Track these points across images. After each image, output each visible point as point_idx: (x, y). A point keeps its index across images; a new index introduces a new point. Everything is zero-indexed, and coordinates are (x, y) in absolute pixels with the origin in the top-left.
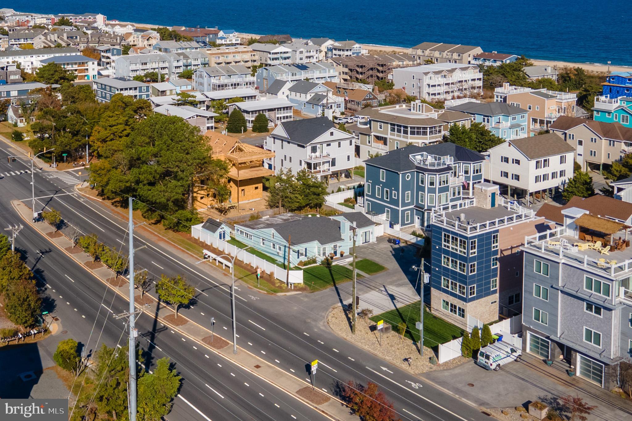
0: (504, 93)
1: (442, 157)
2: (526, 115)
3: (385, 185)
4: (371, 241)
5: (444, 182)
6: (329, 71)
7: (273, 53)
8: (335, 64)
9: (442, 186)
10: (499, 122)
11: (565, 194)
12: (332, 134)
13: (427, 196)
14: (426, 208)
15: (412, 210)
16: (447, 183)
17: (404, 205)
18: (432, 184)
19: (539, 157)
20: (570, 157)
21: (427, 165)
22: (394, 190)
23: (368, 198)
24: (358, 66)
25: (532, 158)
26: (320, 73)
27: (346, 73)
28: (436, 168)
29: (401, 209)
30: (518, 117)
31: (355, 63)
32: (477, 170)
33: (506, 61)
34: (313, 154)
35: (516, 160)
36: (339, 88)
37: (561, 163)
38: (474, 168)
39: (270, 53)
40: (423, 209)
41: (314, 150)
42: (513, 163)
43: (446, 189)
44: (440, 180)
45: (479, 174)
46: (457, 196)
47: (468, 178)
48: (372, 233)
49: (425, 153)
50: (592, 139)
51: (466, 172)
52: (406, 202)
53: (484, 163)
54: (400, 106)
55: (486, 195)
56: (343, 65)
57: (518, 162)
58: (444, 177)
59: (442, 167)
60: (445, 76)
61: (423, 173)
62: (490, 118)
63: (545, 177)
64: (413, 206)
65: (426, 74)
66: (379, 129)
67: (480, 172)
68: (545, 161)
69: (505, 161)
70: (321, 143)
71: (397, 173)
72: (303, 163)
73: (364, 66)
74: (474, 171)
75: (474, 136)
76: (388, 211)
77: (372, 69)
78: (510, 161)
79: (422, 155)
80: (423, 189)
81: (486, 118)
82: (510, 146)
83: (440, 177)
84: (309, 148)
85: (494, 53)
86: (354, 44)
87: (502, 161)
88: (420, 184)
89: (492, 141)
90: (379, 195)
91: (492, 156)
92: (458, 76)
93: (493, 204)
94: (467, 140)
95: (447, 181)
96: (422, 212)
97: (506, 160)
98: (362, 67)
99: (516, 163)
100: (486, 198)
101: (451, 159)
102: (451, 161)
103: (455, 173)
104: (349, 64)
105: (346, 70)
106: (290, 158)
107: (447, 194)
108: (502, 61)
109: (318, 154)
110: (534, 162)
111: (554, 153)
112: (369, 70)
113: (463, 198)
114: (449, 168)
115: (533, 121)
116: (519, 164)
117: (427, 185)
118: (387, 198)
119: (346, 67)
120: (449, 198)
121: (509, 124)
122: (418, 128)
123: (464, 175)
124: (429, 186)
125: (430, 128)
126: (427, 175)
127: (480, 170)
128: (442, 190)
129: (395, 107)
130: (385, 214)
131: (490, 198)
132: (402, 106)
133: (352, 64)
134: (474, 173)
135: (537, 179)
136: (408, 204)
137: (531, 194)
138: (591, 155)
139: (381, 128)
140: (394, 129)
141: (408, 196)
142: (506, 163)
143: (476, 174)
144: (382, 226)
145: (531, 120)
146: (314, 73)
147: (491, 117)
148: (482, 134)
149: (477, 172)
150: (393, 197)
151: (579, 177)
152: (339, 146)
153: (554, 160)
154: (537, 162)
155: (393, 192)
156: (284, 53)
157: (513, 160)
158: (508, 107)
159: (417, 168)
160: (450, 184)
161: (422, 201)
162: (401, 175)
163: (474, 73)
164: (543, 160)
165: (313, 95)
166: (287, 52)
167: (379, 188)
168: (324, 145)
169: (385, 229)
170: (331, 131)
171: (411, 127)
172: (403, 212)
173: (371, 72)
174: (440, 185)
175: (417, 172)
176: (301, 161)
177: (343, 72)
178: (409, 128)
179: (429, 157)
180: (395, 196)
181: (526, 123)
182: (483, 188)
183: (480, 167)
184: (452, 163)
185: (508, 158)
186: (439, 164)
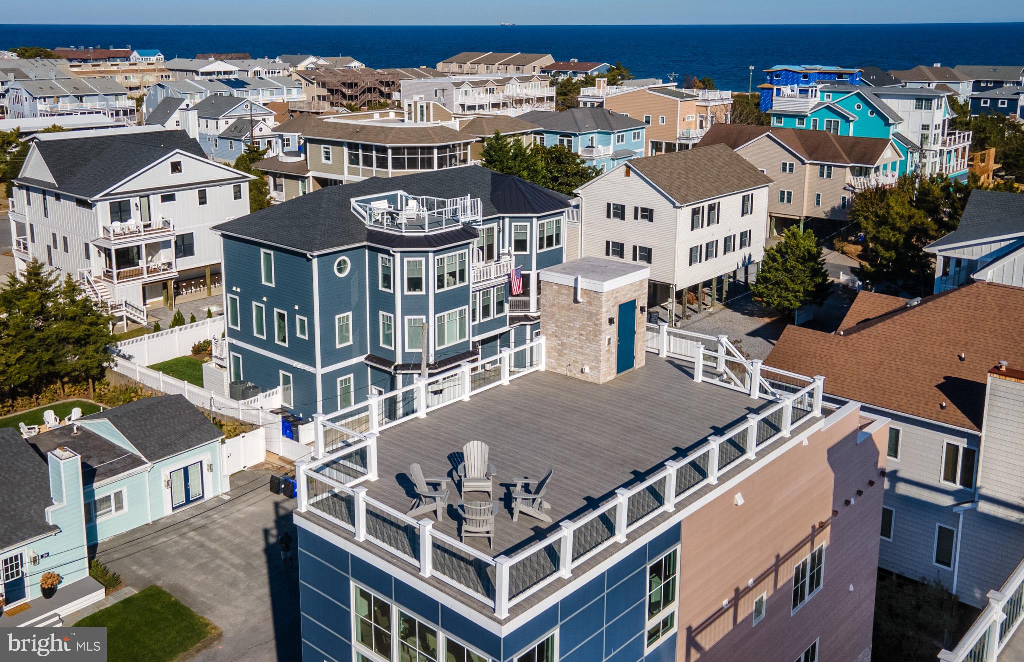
0: (598, 97)
1: (448, 201)
2: (643, 133)
3: (276, 298)
4: (209, 495)
5: (453, 274)
6: (289, 91)
7: (203, 74)
8: (304, 82)
9: (446, 289)
10: (592, 147)
11: (761, 287)
12: (176, 167)
13: (401, 324)
14: (399, 361)
15: (358, 370)
16: (462, 279)
17: (331, 355)
18: (415, 283)
19: (700, 198)
20: (762, 197)
21: (399, 226)
22: (300, 312)
23: (235, 342)
24: (344, 84)
25: (685, 201)
26: (272, 94)
27: (324, 98)
28: (427, 232)
29: (320, 371)
30: (629, 136)
31: (339, 78)
32: (550, 238)
33: (592, 72)
34: (117, 224)
35: (644, 210)
36: (293, 111)
37: (743, 215)
38: (542, 232)
39: (197, 73)
40: (389, 363)
41: (120, 212)
42: (636, 218)
43: (459, 298)
44: (441, 268)
45: (555, 247)
46: (494, 315)
47: (523, 262)
48: (211, 467)
49: (400, 193)
50: (785, 164)
51: (521, 245)
52: (338, 346)
53: (566, 219)
54: (382, 115)
55: (593, 316)
56: (319, 84)
57: (648, 214)
58: (451, 260)
59: (445, 230)
60: (492, 91)
61: (387, 252)
62: (573, 138)
63: (710, 250)
64: (362, 358)
65: (458, 85)
66: (324, 161)
67: (558, 242)
68: (712, 208)
69: (616, 215)
70: (145, 194)
71: (305, 256)
72: (93, 250)
73: (356, 85)
74: (542, 239)
75: (541, 165)
76: (287, 380)
77: (370, 90)
78: (629, 213)
79: (392, 200)
80: (387, 303)
81: (566, 140)
82: (628, 174)
83: (441, 261)
84: (103, 209)
85: (574, 62)
86: (351, 62)
87: (609, 216)
88: (381, 288)
89: (582, 176)
90: (261, 331)
91: (584, 207)
92: (515, 90)
93: (625, 359)
94: (525, 173)
95: (462, 272)
96: (390, 373)
97: (618, 212)
98: (351, 86)
99: (643, 217)
100: (597, 333)
101: (474, 207)
102: (474, 211)
103: (490, 247)
104: (328, 80)
105: (324, 92)
106: (65, 239)
107: (462, 313)
108: (587, 74)
109: (135, 221)
110: (686, 213)
111: (731, 190)
112: (364, 92)
113: (513, 320)
114: (468, 232)
115: (653, 148)
116: (651, 220)
117: (399, 289)
118: (284, 341)
119: (324, 85)
120: (470, 324)
121: (611, 150)
122: (413, 150)
123: (513, 252)
124: (407, 293)
125: (441, 149)
126: (398, 256)
127: (558, 236)
128: (445, 302)
129: (372, 116)
130: (280, 389)
131: (615, 327)
132: (388, 115)
133: (333, 82)
134: (541, 247)
135: (694, 255)
136: (347, 353)
137: (680, 294)
138: (782, 200)
139: (328, 159)
140: (357, 156)
141: (344, 328)
142: (618, 220)
143: (546, 249)
144: (261, 431)
145: (650, 145)
146: (259, 94)
147: (576, 136)
148: (559, 161)
149: (550, 244)
150: (299, 335)
151: (793, 242)
152: (203, 200)
153: (730, 204)
154: (695, 212)
155: (298, 317)
156: (226, 73)
157: (636, 209)
158: (609, 117)
159: (373, 236)
160: (472, 279)
161: (388, 339)
162: (315, 262)
163: (542, 88)
164: (706, 205)
165: (231, 122)
166: (231, 73)
167: (259, 309)
168: (156, 199)
169: (268, 440)
170: (175, 159)
171: (393, 149)
172: (329, 380)
173: (369, 97)
174: (441, 286)
175: (370, 248)
176: (87, 245)
177: (319, 97)
178: (390, 152)
179: (413, 203)
180: (303, 332)
181: (644, 150)
182: (583, 283)
183: (558, 228)
184: (479, 217)
185: (623, 207)
186: (438, 223)
